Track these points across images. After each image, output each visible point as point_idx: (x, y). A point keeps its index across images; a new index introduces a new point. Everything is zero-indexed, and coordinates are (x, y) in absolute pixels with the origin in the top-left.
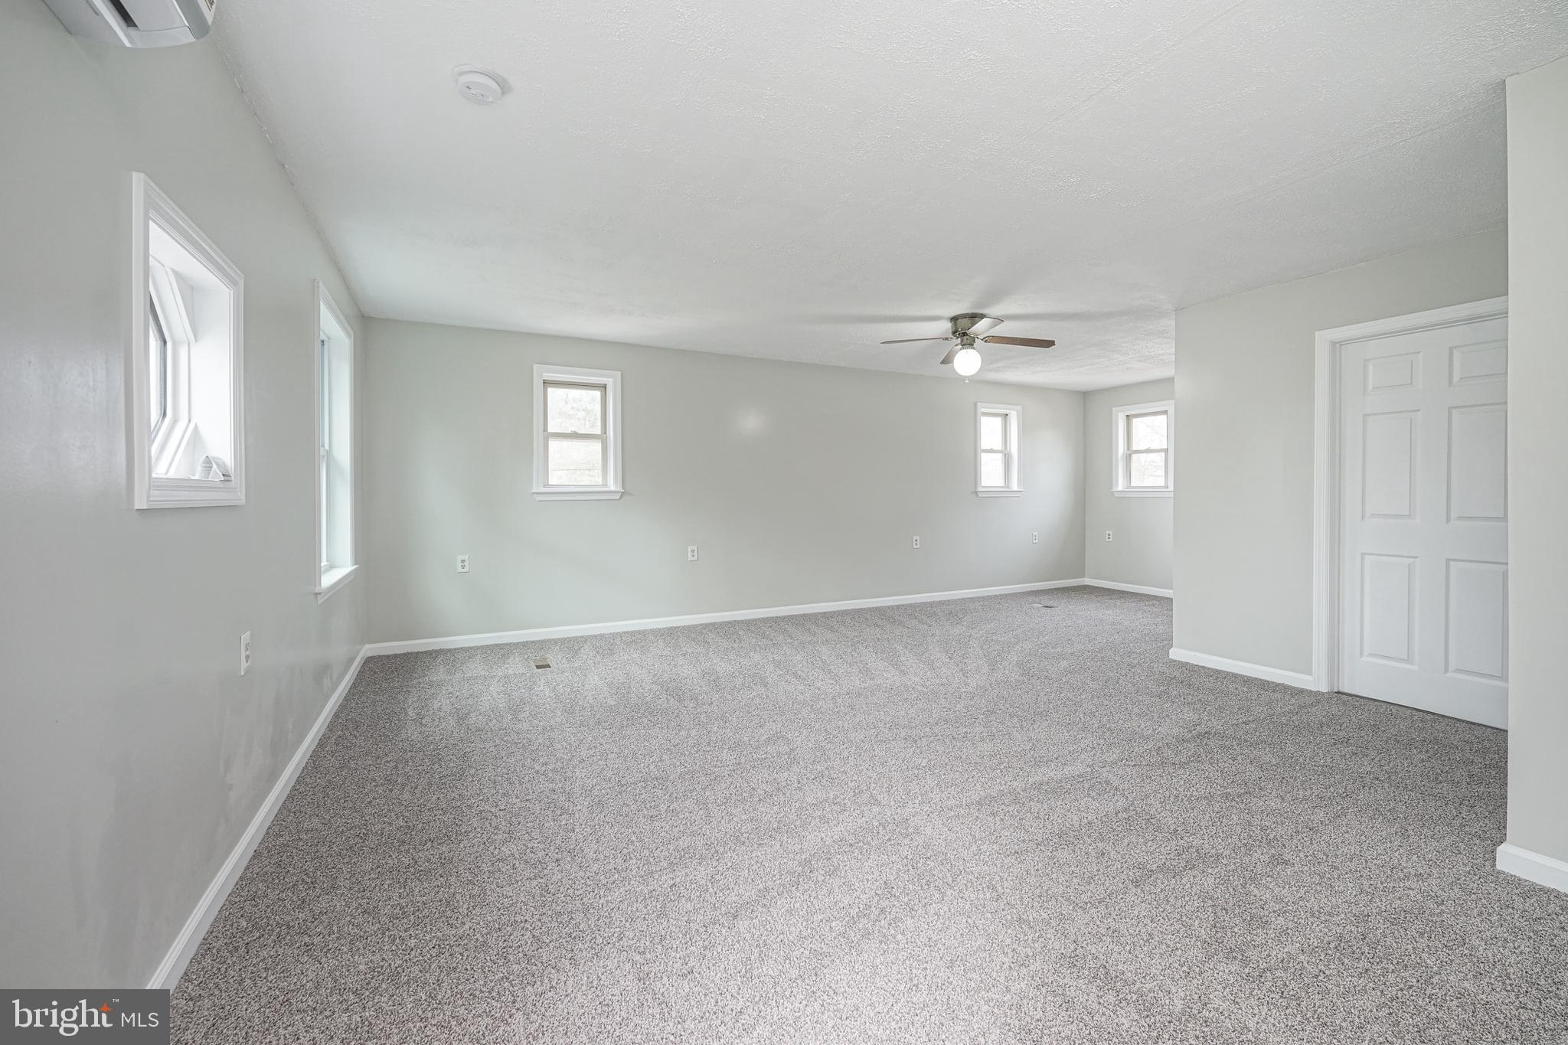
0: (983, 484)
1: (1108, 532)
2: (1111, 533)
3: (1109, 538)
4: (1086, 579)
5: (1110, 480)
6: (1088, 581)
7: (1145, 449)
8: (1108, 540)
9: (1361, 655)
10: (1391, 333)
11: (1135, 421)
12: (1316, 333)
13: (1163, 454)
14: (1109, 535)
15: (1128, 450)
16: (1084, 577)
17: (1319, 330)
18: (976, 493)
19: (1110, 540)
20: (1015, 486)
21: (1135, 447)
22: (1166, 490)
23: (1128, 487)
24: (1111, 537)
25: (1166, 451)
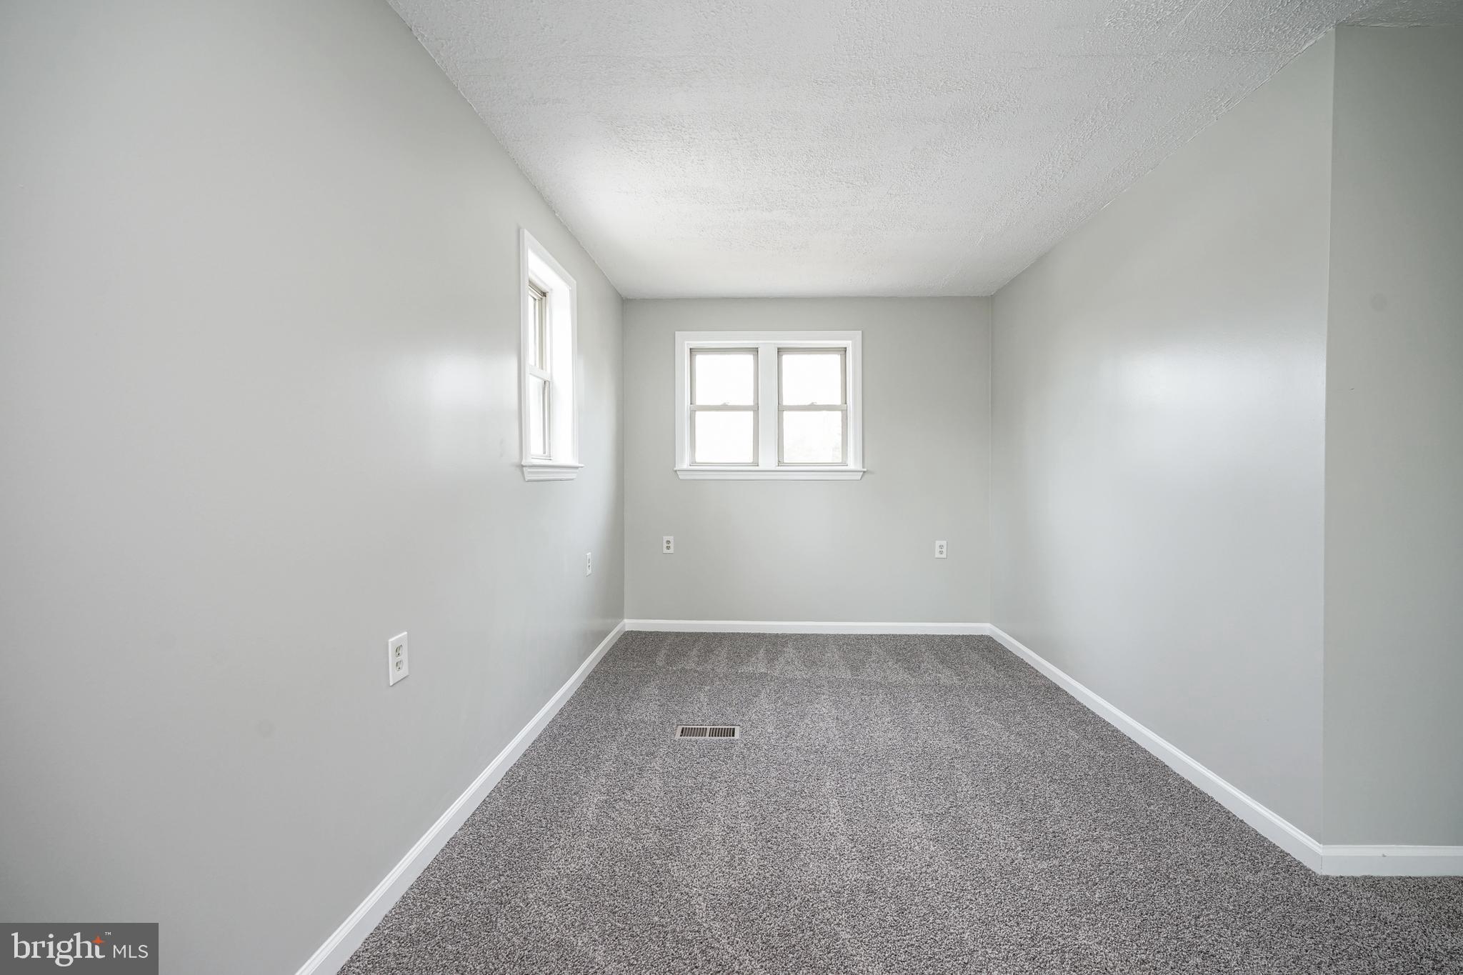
1: (666, 538)
2: (671, 538)
3: (668, 548)
4: (626, 621)
5: (670, 453)
7: (719, 404)
8: (665, 551)
11: (701, 359)
13: (751, 413)
14: (668, 542)
15: (691, 404)
19: (671, 551)
21: (701, 401)
22: (756, 468)
23: (693, 463)
24: (671, 545)
25: (755, 409)
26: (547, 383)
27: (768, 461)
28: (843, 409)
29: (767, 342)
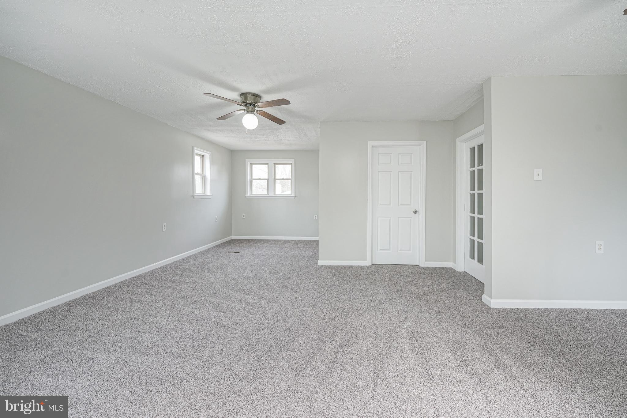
0: (196, 192)
1: (243, 214)
2: (244, 214)
4: (233, 236)
5: (245, 191)
6: (234, 237)
7: (259, 178)
8: (243, 218)
9: (377, 250)
10: (393, 146)
11: (254, 166)
12: (369, 142)
13: (267, 181)
14: (244, 215)
15: (251, 178)
16: (232, 235)
17: (369, 141)
18: (193, 196)
19: (245, 217)
20: (208, 193)
21: (254, 177)
22: (268, 196)
23: (252, 194)
24: (245, 216)
25: (268, 180)
26: (204, 177)
27: (271, 194)
28: (291, 180)
29: (271, 162)
